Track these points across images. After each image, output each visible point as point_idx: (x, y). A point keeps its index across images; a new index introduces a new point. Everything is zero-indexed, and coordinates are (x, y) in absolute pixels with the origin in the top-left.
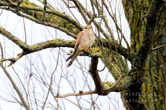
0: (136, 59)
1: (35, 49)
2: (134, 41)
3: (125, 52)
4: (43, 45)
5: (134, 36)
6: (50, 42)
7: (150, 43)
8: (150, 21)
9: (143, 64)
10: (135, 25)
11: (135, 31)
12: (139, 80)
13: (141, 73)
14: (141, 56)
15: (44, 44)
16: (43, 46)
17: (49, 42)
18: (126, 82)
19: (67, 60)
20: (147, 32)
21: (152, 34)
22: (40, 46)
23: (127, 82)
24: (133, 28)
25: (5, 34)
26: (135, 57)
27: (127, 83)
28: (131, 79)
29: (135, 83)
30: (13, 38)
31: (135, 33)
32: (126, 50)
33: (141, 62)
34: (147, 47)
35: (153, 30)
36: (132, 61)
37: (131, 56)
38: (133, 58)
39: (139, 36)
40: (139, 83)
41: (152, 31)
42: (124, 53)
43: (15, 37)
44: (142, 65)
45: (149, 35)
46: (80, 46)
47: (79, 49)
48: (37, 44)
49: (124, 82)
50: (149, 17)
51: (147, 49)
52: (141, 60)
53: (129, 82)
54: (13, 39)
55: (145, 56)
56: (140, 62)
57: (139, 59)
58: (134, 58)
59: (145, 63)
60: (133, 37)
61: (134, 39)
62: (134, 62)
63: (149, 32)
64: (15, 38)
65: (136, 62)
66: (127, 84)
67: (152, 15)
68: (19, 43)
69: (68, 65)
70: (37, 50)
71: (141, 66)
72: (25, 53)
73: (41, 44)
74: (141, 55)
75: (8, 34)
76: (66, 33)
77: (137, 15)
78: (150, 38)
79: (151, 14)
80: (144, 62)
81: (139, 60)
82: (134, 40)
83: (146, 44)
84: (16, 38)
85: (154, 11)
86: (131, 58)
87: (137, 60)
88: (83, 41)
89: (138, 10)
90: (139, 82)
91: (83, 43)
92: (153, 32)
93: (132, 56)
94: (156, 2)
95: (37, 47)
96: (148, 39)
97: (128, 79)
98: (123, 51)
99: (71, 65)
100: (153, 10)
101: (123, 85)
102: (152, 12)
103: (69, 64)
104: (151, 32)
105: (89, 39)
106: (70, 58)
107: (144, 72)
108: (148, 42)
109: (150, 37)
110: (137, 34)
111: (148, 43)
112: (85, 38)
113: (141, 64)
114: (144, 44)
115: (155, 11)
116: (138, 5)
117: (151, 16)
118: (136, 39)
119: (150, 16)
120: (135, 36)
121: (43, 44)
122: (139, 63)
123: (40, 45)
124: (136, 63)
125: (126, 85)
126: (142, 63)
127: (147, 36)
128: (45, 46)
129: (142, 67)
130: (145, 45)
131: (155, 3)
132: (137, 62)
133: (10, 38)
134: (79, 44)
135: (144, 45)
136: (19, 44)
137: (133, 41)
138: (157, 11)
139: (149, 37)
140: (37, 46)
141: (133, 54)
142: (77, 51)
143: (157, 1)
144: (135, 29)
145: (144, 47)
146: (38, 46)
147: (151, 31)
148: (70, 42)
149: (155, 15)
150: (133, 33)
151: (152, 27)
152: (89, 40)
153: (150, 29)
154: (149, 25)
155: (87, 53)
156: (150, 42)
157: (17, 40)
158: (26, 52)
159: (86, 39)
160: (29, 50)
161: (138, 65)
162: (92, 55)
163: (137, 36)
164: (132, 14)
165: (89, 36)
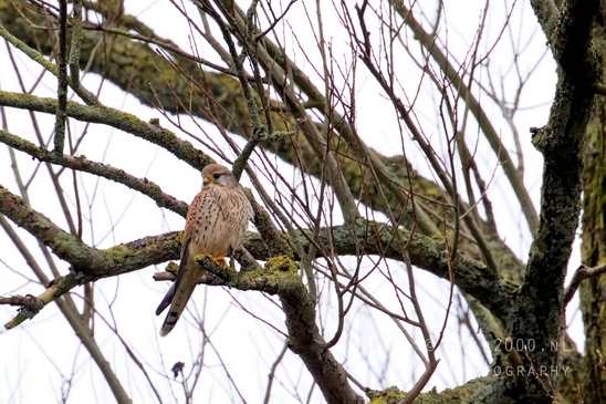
0: (521, 308)
1: (117, 262)
2: (592, 245)
3: (478, 279)
4: (149, 248)
5: (594, 225)
6: (177, 239)
7: (563, 246)
8: (553, 161)
9: (548, 326)
10: (598, 184)
11: (595, 206)
12: (533, 386)
14: (535, 296)
15: (155, 246)
16: (151, 252)
17: (173, 239)
18: (477, 392)
20: (548, 206)
21: (569, 212)
22: (139, 252)
23: (481, 394)
24: (592, 195)
25: (1, 204)
26: (514, 299)
27: (482, 398)
28: (501, 383)
29: (518, 399)
30: (33, 222)
31: (594, 215)
32: (479, 274)
33: (538, 319)
34: (552, 262)
35: (573, 197)
36: (507, 314)
37: (500, 294)
38: (509, 303)
40: (535, 399)
41: (568, 199)
42: (475, 283)
43: (41, 215)
44: (540, 328)
45: (556, 215)
46: (192, 248)
48: (129, 245)
49: (471, 393)
50: (548, 145)
51: (554, 267)
52: (537, 312)
53: (490, 395)
54: (33, 225)
55: (551, 297)
56: (534, 319)
57: (530, 307)
58: (512, 303)
59: (553, 321)
60: (589, 230)
61: (593, 235)
62: (512, 318)
63: (555, 204)
64: (40, 219)
65: (520, 318)
66: (483, 401)
67: (560, 137)
68: (55, 239)
69: (163, 325)
70: (124, 266)
71: (537, 332)
72: (77, 278)
73: (144, 246)
74: (533, 290)
75: (13, 206)
76: (150, 196)
78: (563, 227)
79: (554, 137)
80: (547, 317)
81: (530, 311)
82: (593, 240)
83: (549, 249)
84: (44, 221)
85: (565, 124)
86: (501, 304)
87: (522, 312)
88: (201, 229)
90: (535, 396)
91: (202, 235)
92: (570, 206)
93: (503, 297)
94: (569, 88)
95: (126, 257)
96: (552, 229)
97: (488, 384)
98: (467, 277)
100: (560, 120)
102: (558, 126)
103: (165, 322)
104: (565, 204)
105: (224, 219)
107: (553, 359)
108: (554, 241)
109: (562, 222)
111: (556, 245)
112: (207, 214)
113: (537, 326)
114: (540, 248)
115: (570, 123)
117: (555, 142)
118: (597, 236)
119: (553, 145)
120: (597, 227)
121: (151, 243)
122: (528, 321)
123: (137, 248)
124: (518, 322)
126: (541, 324)
127: (550, 221)
129: (545, 339)
130: (546, 255)
131: (564, 95)
132: (524, 318)
133: (20, 221)
134: (190, 241)
135: (542, 255)
136: (53, 242)
137: (589, 245)
138: (576, 125)
139: (558, 224)
140: (126, 251)
141: (507, 287)
142: (188, 266)
143: (573, 87)
144: (596, 198)
145: (543, 261)
146: (130, 252)
147: (565, 201)
149: (572, 140)
150: (590, 213)
151: (564, 184)
152: (224, 224)
153: (560, 191)
154: (554, 177)
156: (562, 241)
157: (46, 229)
158: (80, 275)
159: (213, 220)
160: (92, 267)
161: (526, 329)
162: (242, 281)
163: (601, 224)
164: (595, 145)
165: (223, 207)
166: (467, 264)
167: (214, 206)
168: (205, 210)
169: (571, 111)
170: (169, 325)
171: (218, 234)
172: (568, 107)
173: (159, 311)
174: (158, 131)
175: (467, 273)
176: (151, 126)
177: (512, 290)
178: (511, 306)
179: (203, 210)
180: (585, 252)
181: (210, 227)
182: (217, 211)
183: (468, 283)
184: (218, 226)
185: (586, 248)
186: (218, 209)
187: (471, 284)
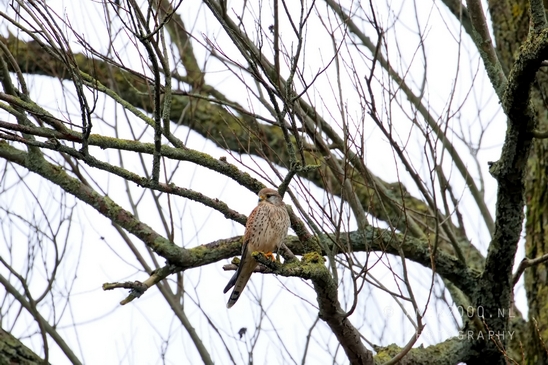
0: (482, 288)
1: (198, 257)
2: (533, 244)
3: (452, 268)
4: (221, 248)
5: (533, 230)
7: (511, 244)
8: (505, 185)
9: (501, 301)
11: (534, 216)
13: (498, 325)
14: (492, 280)
15: (225, 246)
16: (222, 250)
18: (452, 347)
20: (502, 216)
21: (515, 221)
22: (214, 250)
23: (455, 348)
24: (532, 209)
25: (117, 217)
26: (478, 282)
27: (455, 351)
28: (469, 341)
29: (481, 352)
30: (140, 230)
31: (534, 223)
32: (453, 264)
33: (494, 296)
34: (504, 255)
35: (518, 210)
36: (472, 292)
37: (468, 278)
38: (474, 284)
39: (543, 231)
40: (492, 352)
41: (515, 211)
44: (496, 303)
45: (507, 223)
46: (250, 247)
48: (207, 246)
49: (448, 348)
50: (501, 174)
51: (505, 260)
52: (493, 291)
53: (461, 349)
54: (139, 232)
55: (504, 280)
56: (491, 296)
57: (489, 288)
58: (476, 284)
59: (505, 297)
60: (531, 233)
61: (533, 237)
62: (476, 295)
63: (506, 215)
64: (144, 227)
65: (482, 295)
66: (457, 353)
67: (509, 168)
68: (155, 242)
70: (204, 260)
71: (494, 305)
72: (171, 269)
73: (218, 246)
74: (491, 276)
75: (125, 218)
76: (221, 211)
77: (541, 176)
78: (511, 231)
79: (505, 168)
80: (501, 294)
81: (489, 290)
82: (533, 240)
83: (501, 247)
84: (147, 229)
85: (512, 159)
87: (483, 291)
88: (256, 234)
89: (542, 162)
91: (256, 238)
92: (516, 216)
93: (470, 280)
94: (515, 134)
95: (205, 254)
96: (504, 233)
97: (459, 342)
98: (445, 266)
99: (235, 299)
100: (509, 156)
101: (443, 355)
102: (508, 161)
103: (231, 298)
104: (513, 215)
105: (272, 227)
107: (505, 324)
108: (505, 241)
109: (511, 228)
110: (539, 225)
111: (506, 244)
112: (260, 223)
113: (494, 301)
114: (496, 246)
115: (516, 158)
116: (542, 147)
117: (505, 171)
118: (536, 237)
119: (504, 174)
120: (536, 231)
121: (222, 244)
122: (488, 297)
123: (213, 247)
124: (481, 298)
125: (452, 355)
126: (497, 299)
127: (502, 227)
130: (500, 251)
131: (512, 138)
132: (485, 295)
133: (130, 229)
134: (248, 242)
135: (497, 251)
136: (154, 244)
137: (530, 243)
138: (520, 160)
139: (508, 229)
140: (205, 249)
141: (473, 274)
142: (247, 260)
143: (518, 133)
144: (535, 210)
145: (498, 255)
146: (208, 250)
147: (513, 213)
149: (517, 170)
150: (531, 221)
151: (512, 201)
153: (509, 206)
154: (505, 196)
156: (510, 241)
157: (149, 235)
158: (173, 267)
159: (264, 227)
160: (181, 261)
161: (486, 303)
162: (285, 270)
163: (539, 229)
164: (534, 174)
165: (271, 219)
166: (445, 258)
167: (265, 218)
168: (259, 220)
169: (517, 150)
170: (233, 300)
172: (514, 147)
173: (226, 291)
174: (225, 165)
175: (444, 264)
176: (220, 162)
177: (476, 275)
178: (475, 287)
180: (527, 248)
181: (262, 233)
182: (267, 221)
183: (445, 271)
184: (268, 232)
187: (447, 272)
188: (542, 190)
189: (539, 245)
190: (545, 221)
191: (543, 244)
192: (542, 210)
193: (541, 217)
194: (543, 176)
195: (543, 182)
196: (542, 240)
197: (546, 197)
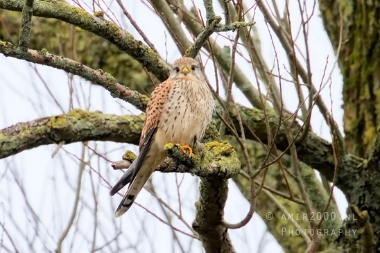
0: (366, 182)
2: (358, 115)
3: (325, 155)
4: (22, 134)
5: (358, 96)
6: (49, 124)
10: (361, 56)
11: (359, 77)
15: (28, 132)
16: (25, 137)
17: (45, 124)
19: (115, 191)
22: (13, 138)
24: (353, 67)
26: (360, 173)
31: (359, 86)
32: (326, 150)
36: (352, 188)
37: (346, 168)
38: (354, 177)
39: (373, 97)
42: (322, 160)
46: (158, 137)
47: (157, 149)
57: (377, 181)
58: (358, 177)
60: (353, 101)
61: (358, 106)
62: (358, 191)
65: (366, 192)
69: (120, 207)
70: (1, 151)
73: (18, 132)
76: (106, 88)
77: (368, 21)
81: (377, 185)
82: (358, 110)
86: (346, 178)
87: (368, 186)
88: (171, 119)
91: (171, 125)
93: (349, 172)
95: (3, 143)
98: (315, 153)
99: (128, 206)
103: (122, 204)
105: (192, 111)
106: (124, 182)
110: (367, 89)
112: (176, 105)
118: (362, 106)
120: (362, 98)
121: (24, 129)
122: (374, 195)
123: (12, 134)
124: (364, 195)
128: (31, 139)
134: (156, 130)
137: (353, 115)
141: (352, 162)
142: (151, 153)
144: (360, 69)
146: (6, 138)
148: (123, 123)
150: (353, 84)
152: (192, 115)
155: (185, 163)
159: (182, 110)
161: (372, 202)
162: (203, 167)
163: (367, 95)
164: (349, 18)
165: (191, 99)
167: (183, 98)
168: (175, 100)
170: (125, 207)
171: (186, 125)
174: (103, 23)
175: (315, 149)
176: (96, 19)
177: (357, 164)
178: (356, 181)
179: (173, 100)
180: (348, 122)
181: (179, 118)
182: (185, 103)
183: (316, 160)
184: (186, 116)
185: (350, 118)
186: (186, 101)
187: (319, 160)
188: (370, 41)
189: (368, 117)
190: (376, 85)
191: (375, 116)
192: (371, 69)
193: (370, 78)
194: (372, 21)
195: (371, 29)
196: (372, 110)
197: (377, 50)
